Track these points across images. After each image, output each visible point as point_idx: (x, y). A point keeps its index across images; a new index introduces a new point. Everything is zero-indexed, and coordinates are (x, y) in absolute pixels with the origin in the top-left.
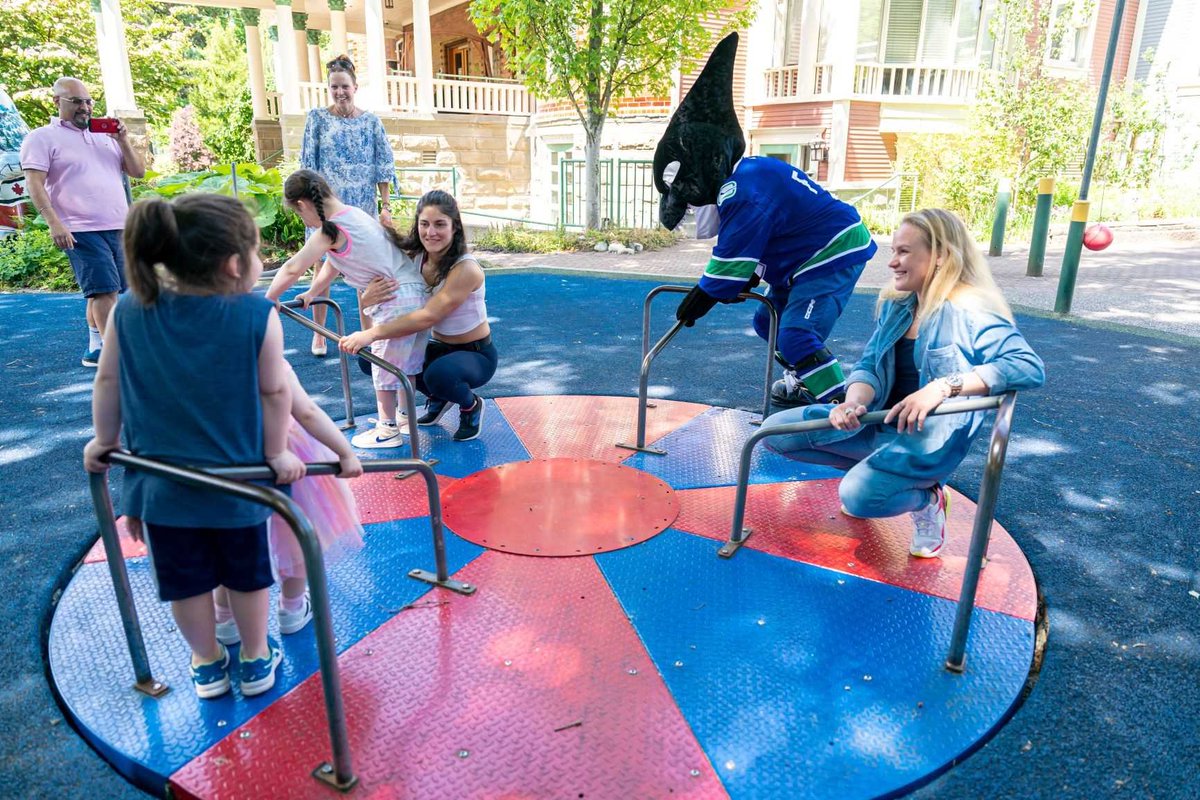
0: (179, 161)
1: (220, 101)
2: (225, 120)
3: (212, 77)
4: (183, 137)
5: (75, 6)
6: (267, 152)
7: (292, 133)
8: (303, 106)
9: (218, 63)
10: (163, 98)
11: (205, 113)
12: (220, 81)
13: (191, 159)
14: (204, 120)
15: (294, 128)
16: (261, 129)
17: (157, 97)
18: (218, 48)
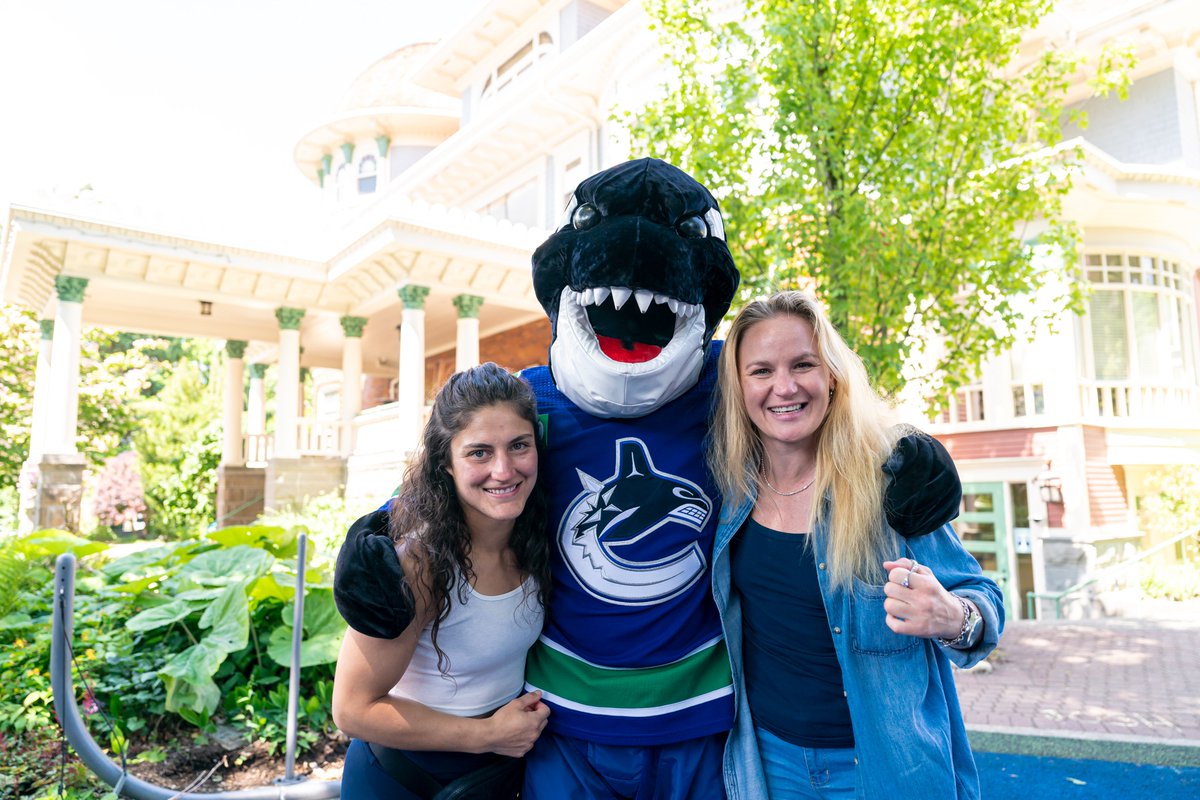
0: (99, 515)
1: (172, 446)
2: (178, 468)
3: (166, 419)
4: (109, 488)
5: (16, 337)
6: (233, 505)
7: (281, 480)
8: (299, 446)
9: (177, 405)
10: (104, 442)
11: (152, 459)
12: (177, 425)
13: (114, 511)
14: (149, 467)
15: (284, 473)
16: (231, 476)
17: (96, 441)
18: (180, 390)
